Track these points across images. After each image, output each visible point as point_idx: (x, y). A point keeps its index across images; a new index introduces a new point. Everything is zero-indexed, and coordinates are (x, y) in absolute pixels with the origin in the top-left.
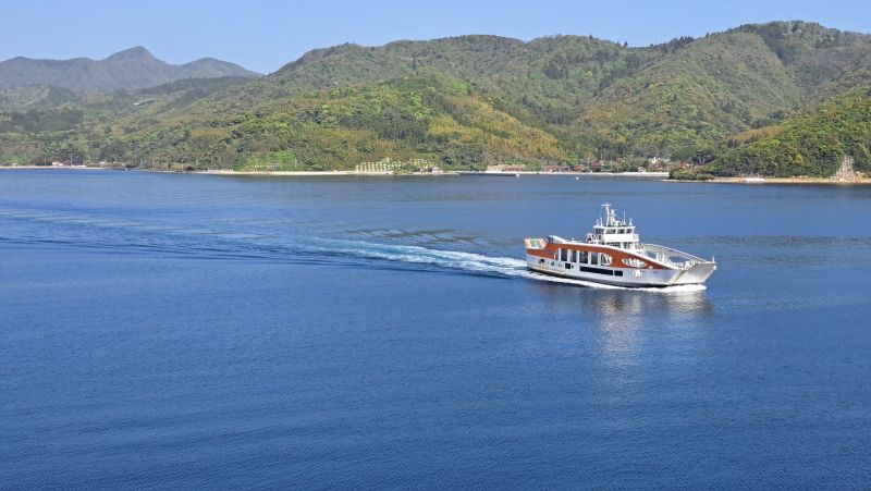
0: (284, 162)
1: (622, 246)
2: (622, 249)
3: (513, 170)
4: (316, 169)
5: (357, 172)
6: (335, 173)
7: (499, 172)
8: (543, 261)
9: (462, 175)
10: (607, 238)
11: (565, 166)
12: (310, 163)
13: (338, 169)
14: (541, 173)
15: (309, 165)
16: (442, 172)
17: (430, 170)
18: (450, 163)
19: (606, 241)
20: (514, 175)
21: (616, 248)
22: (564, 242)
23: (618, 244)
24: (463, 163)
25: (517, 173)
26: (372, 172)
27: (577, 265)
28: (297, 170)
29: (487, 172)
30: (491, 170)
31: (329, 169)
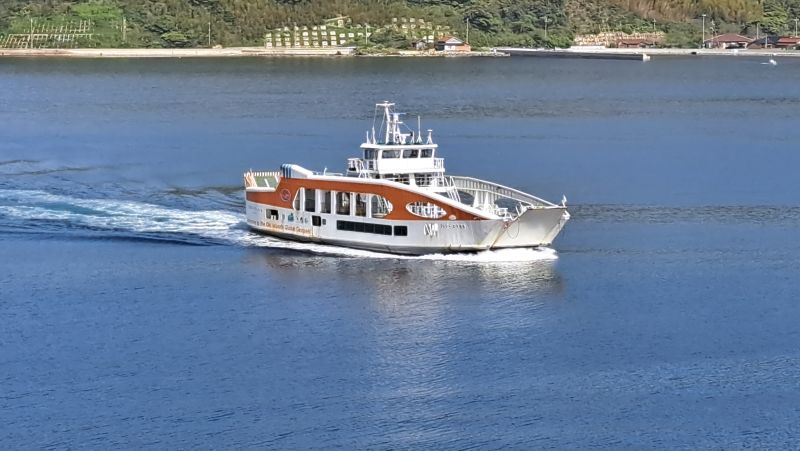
0: (97, 25)
1: (412, 181)
2: (412, 186)
3: (634, 45)
4: (172, 44)
5: (268, 50)
6: (217, 51)
7: (603, 50)
8: (275, 213)
9: (514, 55)
10: (385, 166)
11: (759, 36)
12: (158, 30)
13: (224, 44)
14: (699, 51)
15: (157, 33)
16: (467, 50)
17: (440, 45)
18: (485, 28)
19: (381, 173)
20: (639, 57)
21: (400, 185)
22: (310, 175)
23: (404, 178)
24: (517, 29)
25: (645, 53)
26: (302, 49)
27: (332, 219)
28: (126, 46)
29: (573, 49)
30: (583, 46)
31: (203, 44)
